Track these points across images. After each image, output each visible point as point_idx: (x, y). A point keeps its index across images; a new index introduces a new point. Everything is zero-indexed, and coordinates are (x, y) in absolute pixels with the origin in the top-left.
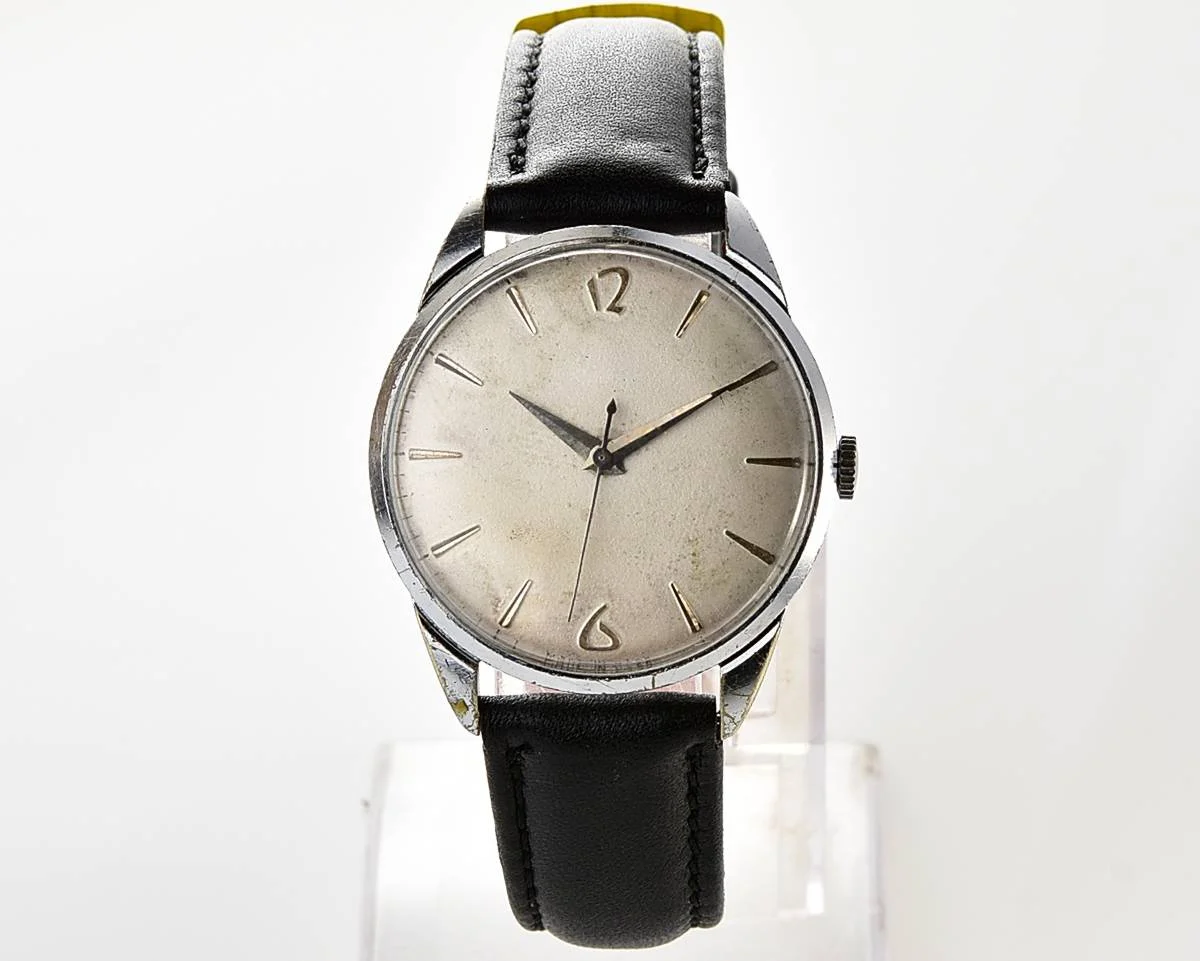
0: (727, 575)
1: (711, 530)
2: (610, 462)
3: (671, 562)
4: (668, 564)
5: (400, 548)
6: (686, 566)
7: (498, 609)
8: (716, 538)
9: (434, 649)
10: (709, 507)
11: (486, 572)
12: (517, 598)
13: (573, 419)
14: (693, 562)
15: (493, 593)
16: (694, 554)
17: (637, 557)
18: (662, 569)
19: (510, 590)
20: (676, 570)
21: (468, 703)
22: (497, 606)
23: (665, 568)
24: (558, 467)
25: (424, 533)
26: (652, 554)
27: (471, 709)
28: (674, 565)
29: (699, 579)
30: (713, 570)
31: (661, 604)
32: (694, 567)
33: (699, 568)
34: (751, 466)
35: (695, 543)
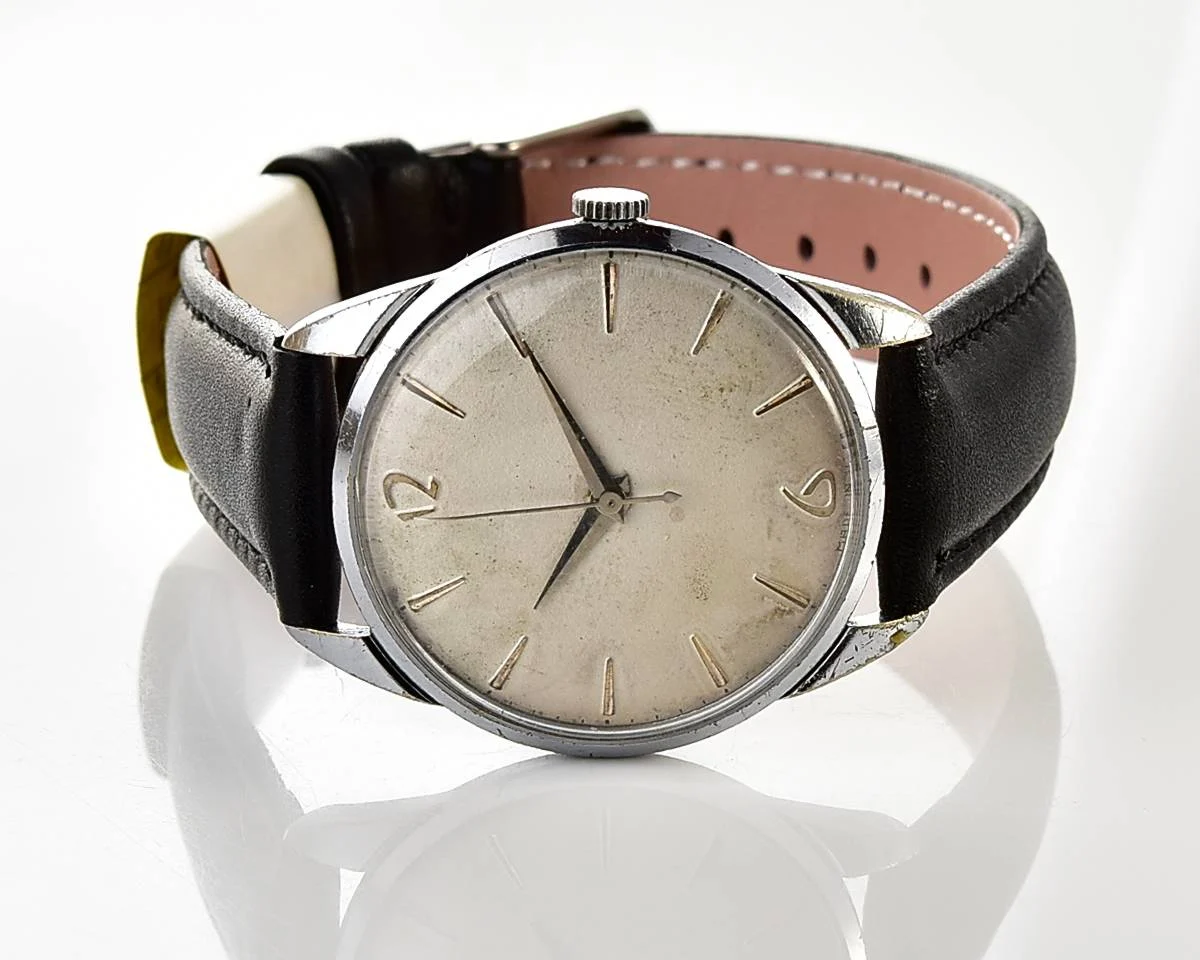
0: (745, 349)
1: (693, 372)
2: (612, 483)
3: (731, 416)
4: (733, 420)
5: (718, 723)
6: (735, 398)
7: (787, 609)
8: (702, 365)
9: (833, 674)
10: (665, 375)
11: (746, 625)
12: (775, 590)
14: (731, 391)
15: (769, 616)
16: (722, 390)
17: (726, 456)
18: (740, 426)
19: (766, 599)
20: (740, 410)
21: (895, 630)
22: (784, 611)
23: (738, 423)
24: (620, 549)
25: (700, 695)
26: (722, 438)
27: (900, 626)
28: (735, 413)
29: (751, 382)
30: (740, 367)
31: (780, 426)
32: (737, 388)
33: (737, 383)
34: (617, 330)
35: (708, 390)
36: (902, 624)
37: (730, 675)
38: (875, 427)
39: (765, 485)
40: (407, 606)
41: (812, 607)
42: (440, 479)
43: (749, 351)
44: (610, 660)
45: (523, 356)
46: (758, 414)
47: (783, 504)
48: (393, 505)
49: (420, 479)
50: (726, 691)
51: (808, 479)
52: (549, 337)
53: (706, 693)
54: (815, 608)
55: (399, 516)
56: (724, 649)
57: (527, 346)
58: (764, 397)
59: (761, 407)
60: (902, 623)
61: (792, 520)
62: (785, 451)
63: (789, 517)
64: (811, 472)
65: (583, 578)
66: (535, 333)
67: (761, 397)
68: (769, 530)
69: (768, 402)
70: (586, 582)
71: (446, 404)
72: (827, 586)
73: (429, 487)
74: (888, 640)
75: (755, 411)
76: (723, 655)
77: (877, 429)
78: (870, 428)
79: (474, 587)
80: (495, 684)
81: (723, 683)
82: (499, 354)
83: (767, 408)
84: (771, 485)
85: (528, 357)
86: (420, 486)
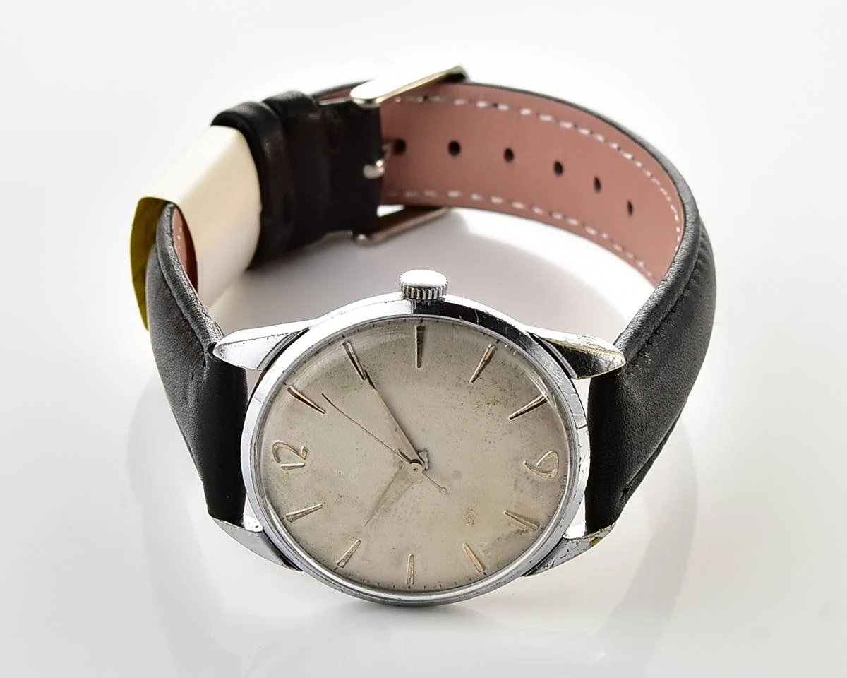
0: (504, 380)
1: (471, 393)
2: (417, 457)
3: (494, 419)
4: (496, 421)
6: (497, 408)
7: (524, 530)
8: (477, 389)
9: (552, 564)
10: (453, 394)
11: (498, 539)
12: (517, 520)
13: (386, 483)
14: (495, 404)
15: (513, 534)
16: (489, 404)
17: (490, 442)
18: (499, 425)
19: (510, 524)
20: (500, 416)
21: (594, 538)
22: (522, 531)
23: (498, 423)
24: (421, 494)
25: (467, 575)
26: (488, 432)
27: (597, 536)
28: (497, 417)
29: (507, 400)
30: (501, 390)
31: (526, 426)
32: (498, 403)
33: (499, 400)
34: (423, 365)
35: (480, 404)
36: (597, 534)
37: (486, 565)
38: (585, 426)
39: (514, 460)
40: (285, 518)
41: (542, 529)
42: (308, 447)
43: (507, 381)
44: (412, 556)
45: (363, 379)
46: (511, 418)
47: (524, 471)
48: (278, 461)
49: (296, 446)
50: (485, 574)
51: (542, 457)
52: (381, 368)
53: (471, 574)
54: (543, 529)
55: (282, 467)
56: (484, 552)
57: (366, 373)
58: (515, 409)
59: (514, 414)
60: (599, 534)
61: (530, 480)
62: (528, 440)
63: (528, 478)
64: (544, 452)
65: (396, 509)
66: (372, 365)
67: (514, 409)
68: (515, 486)
69: (519, 411)
70: (398, 511)
71: (313, 404)
72: (551, 517)
73: (301, 452)
74: (589, 544)
75: (510, 416)
76: (483, 554)
77: (586, 427)
78: (582, 427)
79: (328, 511)
80: (340, 565)
81: (482, 569)
82: (348, 377)
83: (517, 415)
84: (518, 460)
85: (367, 380)
86: (297, 452)
